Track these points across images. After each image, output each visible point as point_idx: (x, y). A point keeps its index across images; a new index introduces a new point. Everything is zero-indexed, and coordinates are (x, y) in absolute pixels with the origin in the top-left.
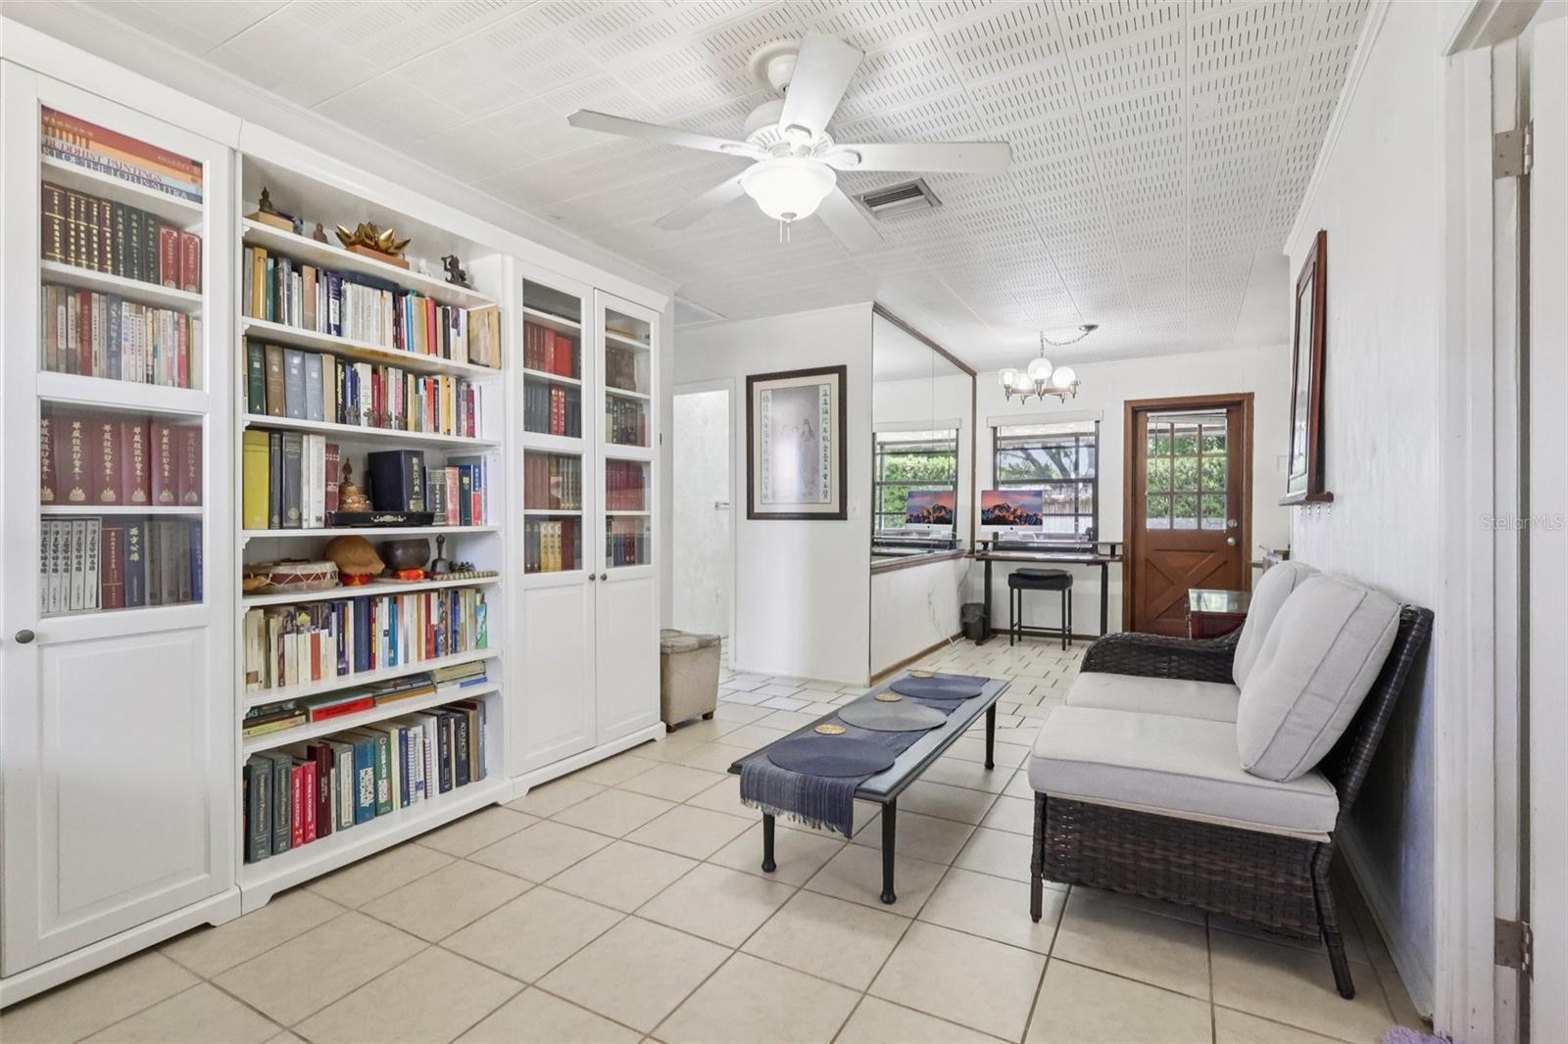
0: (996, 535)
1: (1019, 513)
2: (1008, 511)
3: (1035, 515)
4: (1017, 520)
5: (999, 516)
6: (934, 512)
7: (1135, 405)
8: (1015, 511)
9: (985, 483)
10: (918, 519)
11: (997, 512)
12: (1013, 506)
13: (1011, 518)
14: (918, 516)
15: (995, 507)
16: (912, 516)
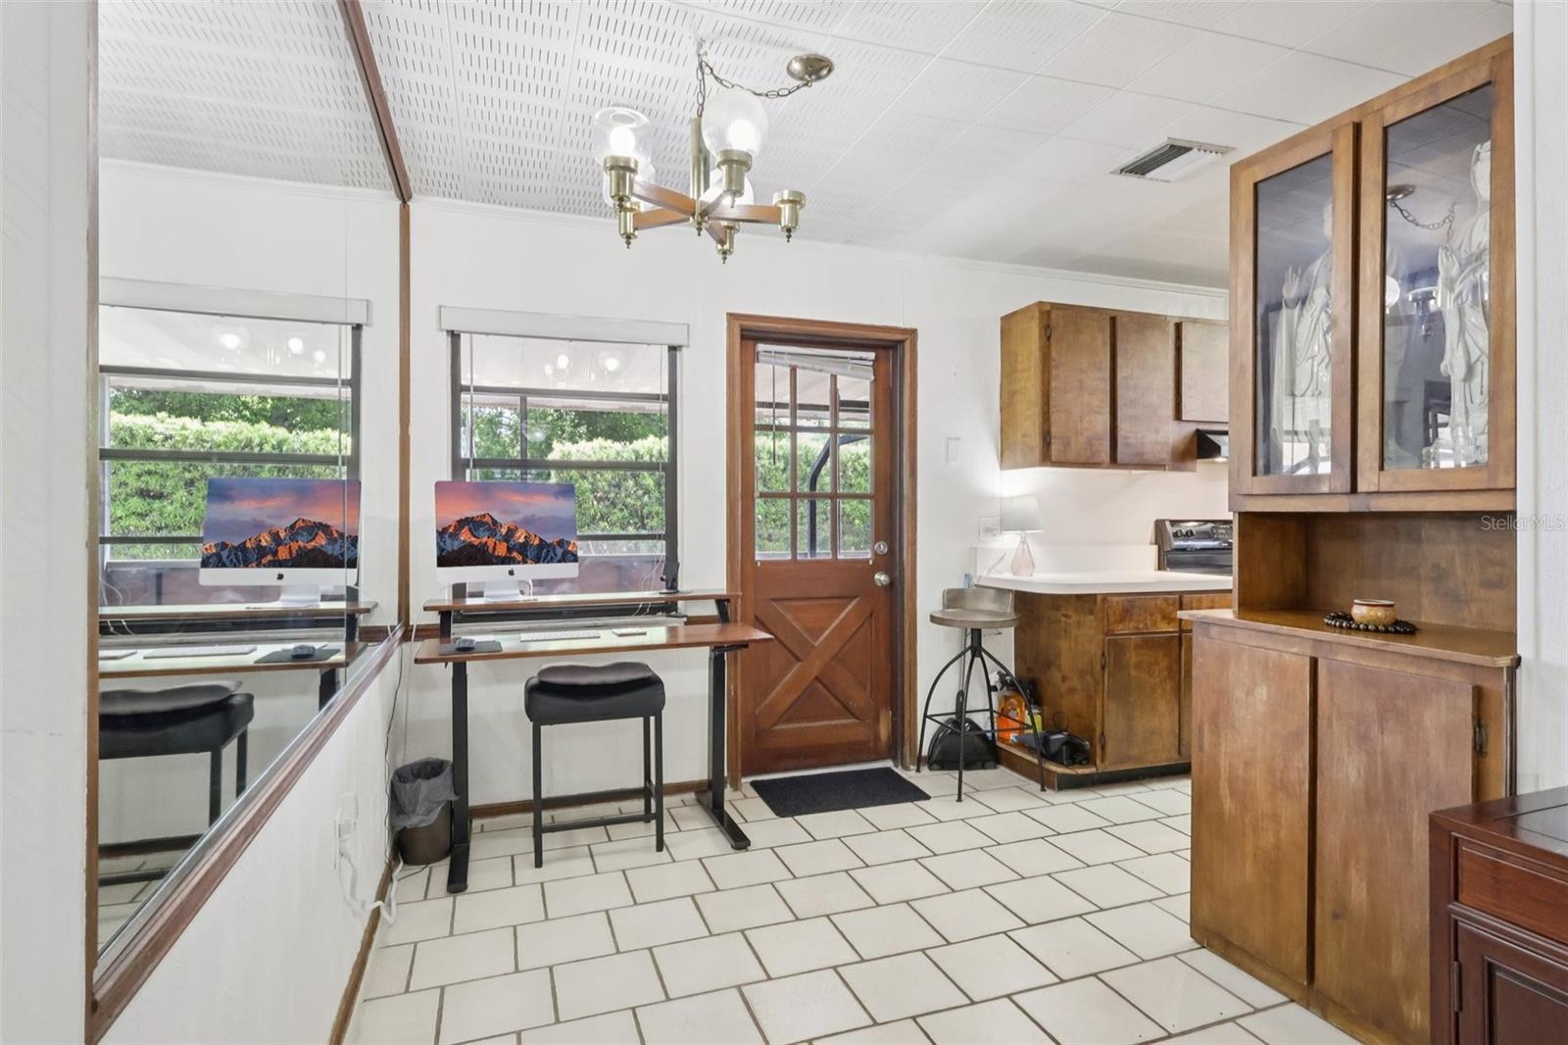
0: (459, 591)
1: (520, 537)
2: (493, 534)
3: (561, 543)
4: (515, 554)
5: (471, 545)
6: (293, 537)
7: (746, 323)
8: (511, 532)
9: (432, 465)
10: (242, 556)
11: (465, 536)
12: (505, 521)
13: (502, 550)
14: (242, 547)
15: (462, 523)
16: (224, 546)
